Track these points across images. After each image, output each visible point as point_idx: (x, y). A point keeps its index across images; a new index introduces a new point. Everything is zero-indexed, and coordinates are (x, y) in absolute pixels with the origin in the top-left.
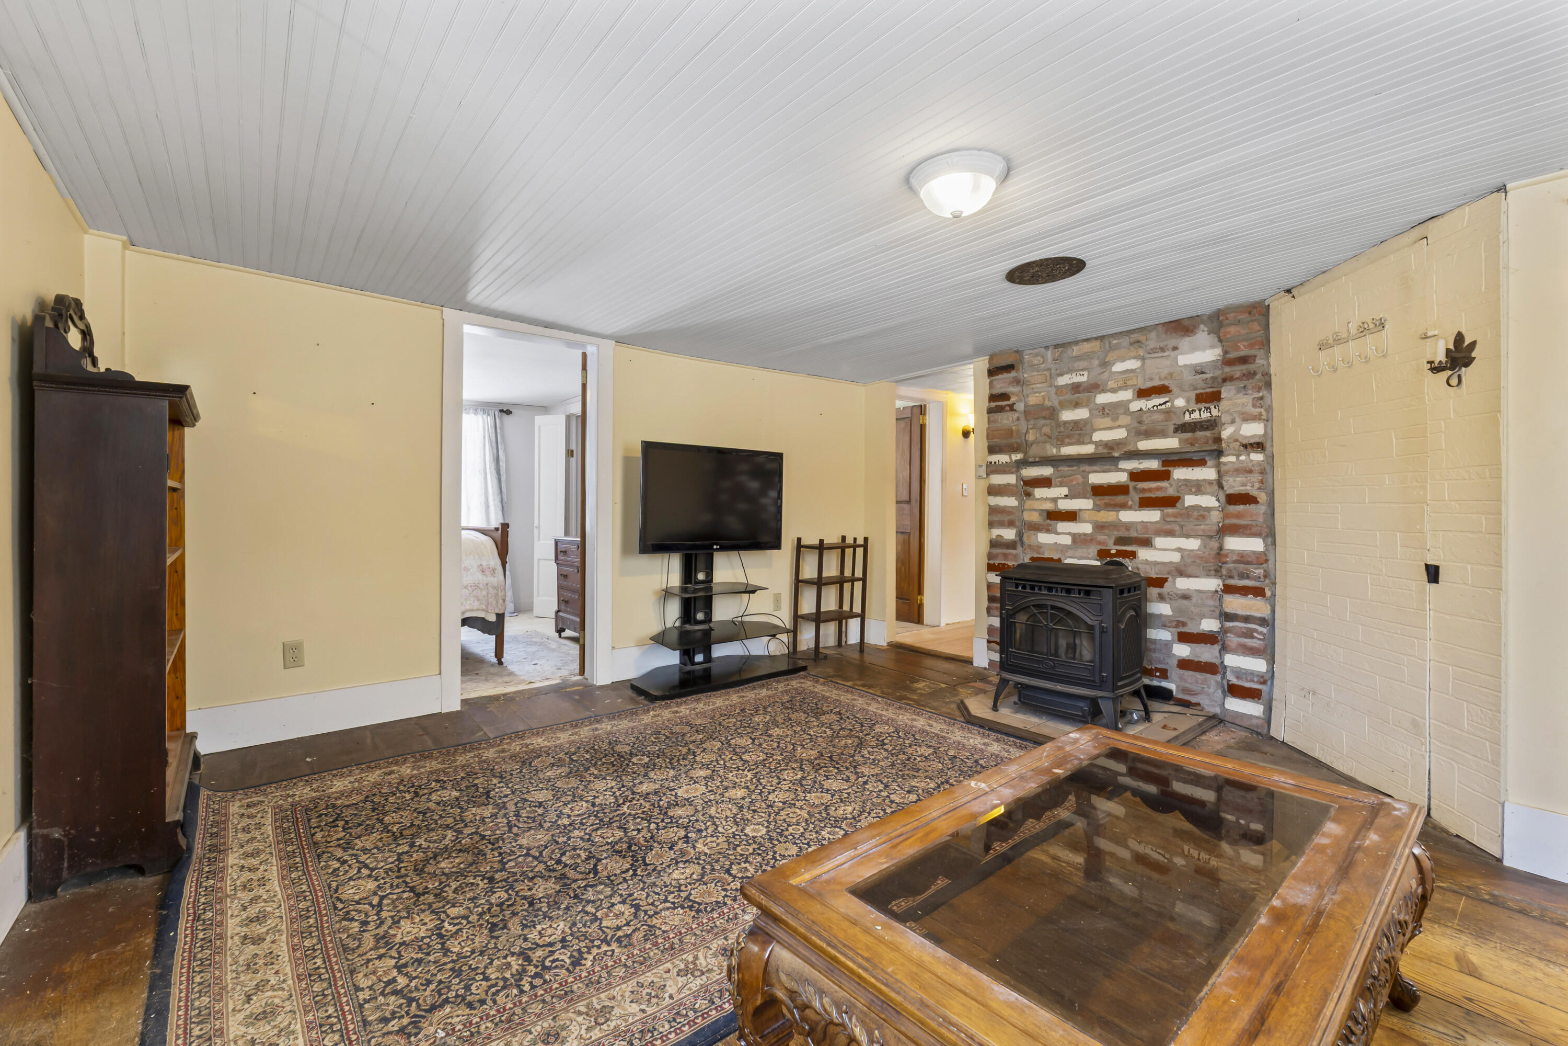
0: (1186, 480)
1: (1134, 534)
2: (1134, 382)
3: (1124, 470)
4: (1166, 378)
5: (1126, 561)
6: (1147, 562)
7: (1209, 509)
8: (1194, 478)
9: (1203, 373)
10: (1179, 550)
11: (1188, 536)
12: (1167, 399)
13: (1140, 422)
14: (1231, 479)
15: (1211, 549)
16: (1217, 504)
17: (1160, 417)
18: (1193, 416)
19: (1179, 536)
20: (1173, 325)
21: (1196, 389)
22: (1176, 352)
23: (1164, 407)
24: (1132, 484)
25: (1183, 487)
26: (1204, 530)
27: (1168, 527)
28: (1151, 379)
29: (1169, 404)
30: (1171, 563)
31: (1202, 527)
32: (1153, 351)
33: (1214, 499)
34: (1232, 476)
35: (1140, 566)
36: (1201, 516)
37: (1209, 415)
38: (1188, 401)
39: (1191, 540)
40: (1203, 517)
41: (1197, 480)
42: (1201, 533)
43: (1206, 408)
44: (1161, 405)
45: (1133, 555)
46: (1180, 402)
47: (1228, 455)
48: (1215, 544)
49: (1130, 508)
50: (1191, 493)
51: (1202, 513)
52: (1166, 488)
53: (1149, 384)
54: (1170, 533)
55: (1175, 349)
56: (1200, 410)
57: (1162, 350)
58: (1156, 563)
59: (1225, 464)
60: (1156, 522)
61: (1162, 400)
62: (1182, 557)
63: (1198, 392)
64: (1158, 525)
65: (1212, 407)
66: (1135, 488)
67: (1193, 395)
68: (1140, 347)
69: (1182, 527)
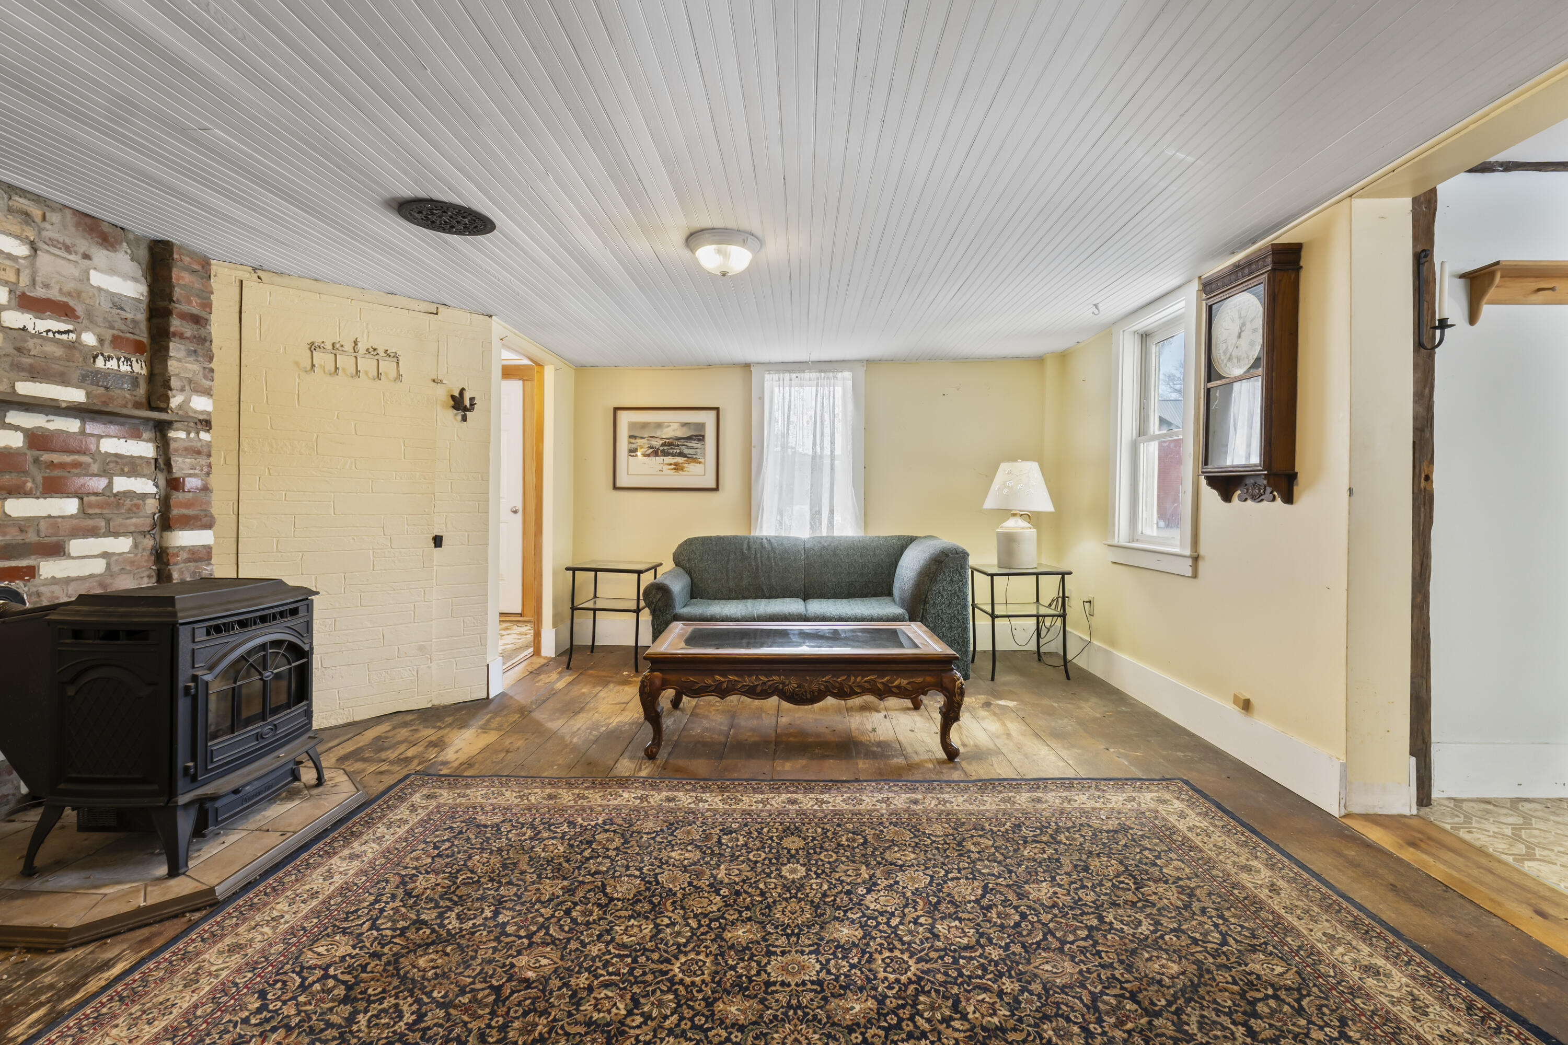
0: (116, 455)
1: (32, 537)
2: (12, 278)
3: (17, 428)
4: (69, 294)
5: (18, 585)
6: (54, 581)
7: (144, 496)
8: (128, 454)
9: (122, 309)
10: (105, 555)
11: (116, 535)
12: (71, 327)
13: (19, 349)
14: (180, 460)
15: (144, 549)
16: (154, 490)
17: (59, 352)
18: (109, 364)
19: (105, 535)
20: (89, 221)
21: (113, 328)
22: (87, 262)
23: (64, 337)
24: (31, 454)
25: (112, 465)
26: (136, 525)
27: (90, 523)
28: (47, 286)
29: (72, 336)
30: (92, 576)
31: (134, 520)
32: (52, 242)
33: (151, 483)
34: (180, 456)
35: (42, 589)
36: (135, 505)
37: (129, 369)
38: (101, 341)
39: (121, 539)
40: (137, 506)
41: (131, 457)
42: (132, 529)
43: (127, 360)
44: (59, 332)
45: (31, 572)
46: (89, 339)
47: (177, 430)
48: (149, 543)
49: (27, 494)
50: (122, 474)
51: (135, 501)
52: (89, 465)
53: (40, 293)
54: (93, 533)
55: (86, 257)
56: (119, 360)
57: (67, 249)
58: (68, 581)
59: (176, 440)
60: (72, 516)
61: (63, 327)
62: (108, 565)
63: (115, 332)
64: (75, 522)
65: (134, 359)
66: (36, 461)
67: (108, 334)
68: (27, 223)
69: (108, 521)
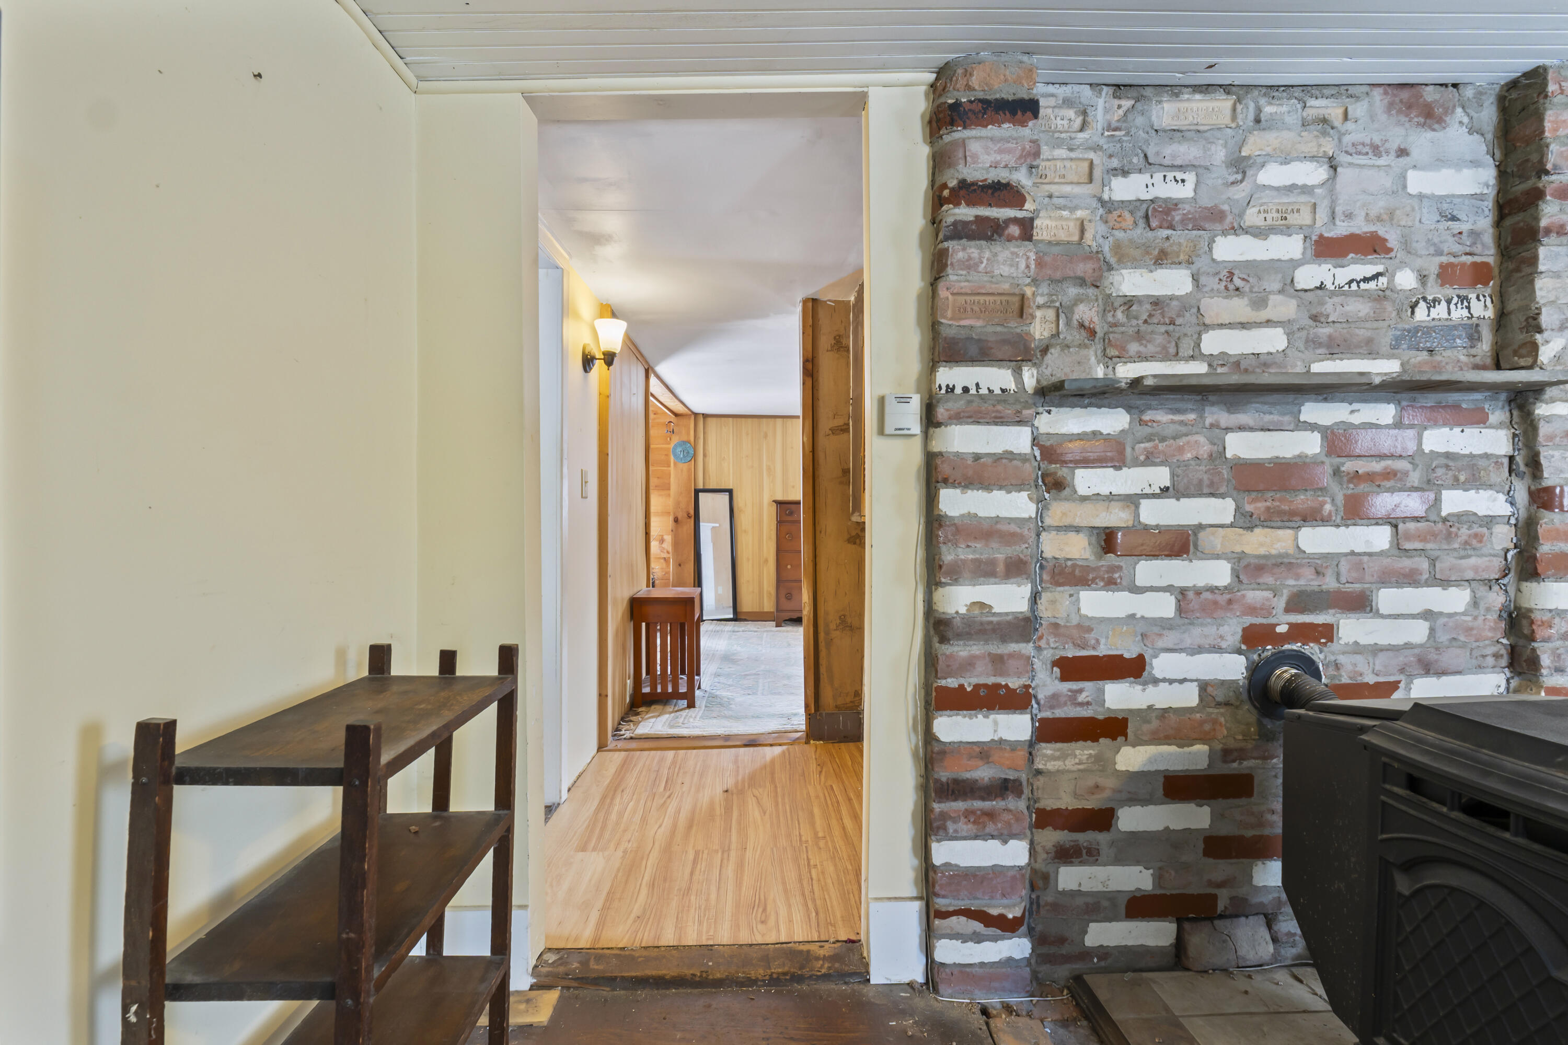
0: (1447, 455)
1: (1330, 583)
2: (1305, 218)
3: (1313, 427)
4: (1379, 219)
5: (1312, 650)
6: (1357, 649)
7: (1490, 521)
8: (1466, 452)
9: (1454, 218)
10: (1428, 615)
11: (1445, 583)
12: (1380, 268)
13: (1315, 318)
14: (1557, 454)
15: (1488, 610)
16: (1507, 510)
17: (1361, 308)
18: (1434, 313)
19: (1427, 584)
20: (1405, 94)
21: (1439, 253)
22: (1403, 160)
23: (1372, 285)
24: (1330, 463)
25: (1440, 472)
26: (1476, 569)
27: (1406, 563)
28: (1349, 216)
29: (1383, 281)
30: (1408, 646)
31: (1473, 561)
32: (1357, 149)
33: (1502, 497)
34: (1558, 447)
35: (1342, 659)
36: (1476, 535)
37: (1465, 313)
38: (1423, 278)
39: (1453, 590)
40: (1479, 537)
41: (1471, 456)
42: (1470, 575)
43: (1463, 298)
44: (1366, 280)
45: (1327, 633)
46: (1406, 280)
48: (1496, 599)
49: (1325, 521)
50: (1456, 484)
51: (1476, 529)
52: (1406, 474)
53: (1342, 229)
54: (1410, 579)
55: (1402, 152)
56: (1449, 302)
57: (1376, 150)
58: (1376, 650)
59: (1548, 419)
60: (1382, 553)
61: (1370, 270)
62: (1432, 630)
63: (1444, 259)
64: (1386, 561)
65: (1473, 296)
66: (1337, 472)
67: (1432, 266)
68: (1324, 134)
69: (1433, 562)
